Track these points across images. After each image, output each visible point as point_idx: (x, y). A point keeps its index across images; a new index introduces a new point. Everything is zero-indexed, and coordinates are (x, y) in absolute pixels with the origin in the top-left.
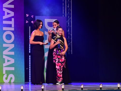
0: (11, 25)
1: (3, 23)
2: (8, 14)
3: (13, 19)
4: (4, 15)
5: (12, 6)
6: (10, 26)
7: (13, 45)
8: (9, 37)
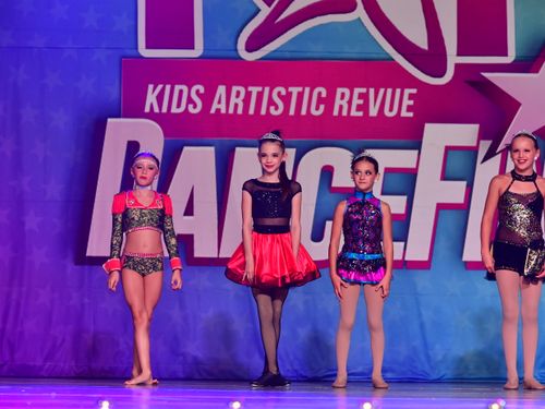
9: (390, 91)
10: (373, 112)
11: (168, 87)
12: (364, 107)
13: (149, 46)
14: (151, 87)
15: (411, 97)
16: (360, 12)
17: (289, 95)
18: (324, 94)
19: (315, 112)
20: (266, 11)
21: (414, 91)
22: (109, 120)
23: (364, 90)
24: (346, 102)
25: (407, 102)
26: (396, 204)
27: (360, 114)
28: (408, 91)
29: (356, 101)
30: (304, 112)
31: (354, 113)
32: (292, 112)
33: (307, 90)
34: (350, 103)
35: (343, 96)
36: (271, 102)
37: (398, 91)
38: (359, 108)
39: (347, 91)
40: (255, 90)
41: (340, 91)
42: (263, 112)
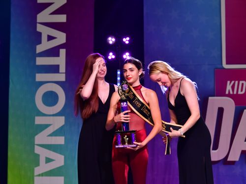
11: (237, 82)
13: (228, 63)
14: (229, 82)
22: (210, 98)
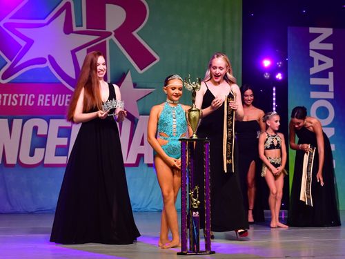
0: (328, 86)
1: (311, 83)
2: (321, 62)
3: (331, 74)
4: (313, 66)
5: (329, 47)
6: (325, 88)
7: (333, 129)
8: (323, 113)
9: (60, 95)
10: (54, 104)
12: (50, 102)
15: (69, 98)
16: (48, 64)
17: (19, 97)
18: (34, 97)
19: (30, 104)
20: (9, 63)
21: (70, 95)
23: (50, 95)
24: (43, 100)
25: (67, 100)
26: (64, 141)
27: (48, 105)
28: (67, 96)
29: (47, 100)
30: (26, 104)
31: (46, 105)
32: (21, 104)
33: (27, 95)
34: (44, 101)
35: (41, 98)
36: (12, 100)
37: (64, 96)
38: (48, 102)
39: (43, 96)
40: (5, 95)
41: (40, 95)
42: (9, 104)
